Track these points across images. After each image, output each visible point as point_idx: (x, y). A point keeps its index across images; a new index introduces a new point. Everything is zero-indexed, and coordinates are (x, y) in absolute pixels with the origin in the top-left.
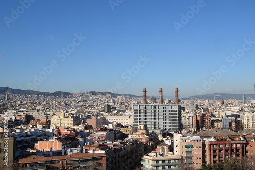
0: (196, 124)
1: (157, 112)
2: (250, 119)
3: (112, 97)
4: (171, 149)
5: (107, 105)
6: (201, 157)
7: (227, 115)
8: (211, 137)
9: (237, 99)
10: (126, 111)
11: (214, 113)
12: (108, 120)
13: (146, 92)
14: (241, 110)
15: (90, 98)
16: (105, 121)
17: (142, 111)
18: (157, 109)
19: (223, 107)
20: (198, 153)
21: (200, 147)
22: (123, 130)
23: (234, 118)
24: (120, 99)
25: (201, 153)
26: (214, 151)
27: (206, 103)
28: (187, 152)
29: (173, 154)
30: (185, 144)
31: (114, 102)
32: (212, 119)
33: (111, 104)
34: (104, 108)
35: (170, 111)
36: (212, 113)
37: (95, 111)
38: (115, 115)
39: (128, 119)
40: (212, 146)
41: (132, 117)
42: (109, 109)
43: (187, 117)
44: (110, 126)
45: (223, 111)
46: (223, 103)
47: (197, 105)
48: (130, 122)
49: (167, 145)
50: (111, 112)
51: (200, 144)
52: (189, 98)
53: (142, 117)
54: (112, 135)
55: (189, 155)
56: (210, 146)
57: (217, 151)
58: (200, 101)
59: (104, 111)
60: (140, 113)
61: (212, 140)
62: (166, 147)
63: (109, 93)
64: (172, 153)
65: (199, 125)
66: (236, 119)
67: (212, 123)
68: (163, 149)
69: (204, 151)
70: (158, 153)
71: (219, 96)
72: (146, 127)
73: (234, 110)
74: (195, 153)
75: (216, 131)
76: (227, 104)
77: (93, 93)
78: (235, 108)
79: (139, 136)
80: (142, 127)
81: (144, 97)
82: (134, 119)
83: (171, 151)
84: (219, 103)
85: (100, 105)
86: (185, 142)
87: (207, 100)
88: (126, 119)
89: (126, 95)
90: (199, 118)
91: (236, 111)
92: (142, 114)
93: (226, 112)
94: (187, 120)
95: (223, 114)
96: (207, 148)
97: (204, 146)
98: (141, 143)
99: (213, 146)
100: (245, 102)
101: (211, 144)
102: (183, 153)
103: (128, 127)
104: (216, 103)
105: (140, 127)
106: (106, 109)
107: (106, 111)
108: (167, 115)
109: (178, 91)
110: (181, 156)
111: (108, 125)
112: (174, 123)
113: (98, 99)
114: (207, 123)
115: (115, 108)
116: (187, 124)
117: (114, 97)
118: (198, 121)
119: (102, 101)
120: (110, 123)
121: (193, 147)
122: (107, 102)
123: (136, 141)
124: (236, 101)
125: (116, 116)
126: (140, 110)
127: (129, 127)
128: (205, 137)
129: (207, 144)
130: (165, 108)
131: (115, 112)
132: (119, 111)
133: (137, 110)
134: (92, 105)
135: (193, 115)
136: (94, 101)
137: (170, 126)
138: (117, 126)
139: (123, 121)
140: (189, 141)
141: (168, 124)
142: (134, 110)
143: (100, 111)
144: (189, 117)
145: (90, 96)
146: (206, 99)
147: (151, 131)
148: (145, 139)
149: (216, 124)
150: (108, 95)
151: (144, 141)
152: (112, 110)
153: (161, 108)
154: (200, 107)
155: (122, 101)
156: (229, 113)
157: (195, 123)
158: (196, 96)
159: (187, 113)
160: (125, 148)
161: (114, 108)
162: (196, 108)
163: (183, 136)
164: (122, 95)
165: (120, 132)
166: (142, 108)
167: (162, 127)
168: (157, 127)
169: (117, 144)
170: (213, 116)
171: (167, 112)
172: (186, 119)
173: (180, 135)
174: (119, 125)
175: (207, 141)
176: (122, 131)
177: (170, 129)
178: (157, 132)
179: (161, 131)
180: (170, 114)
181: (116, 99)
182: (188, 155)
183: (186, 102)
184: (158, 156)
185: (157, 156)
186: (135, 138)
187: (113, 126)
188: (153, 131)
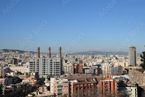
0: (73, 71)
1: (46, 63)
2: (106, 67)
3: (20, 53)
4: (49, 88)
5: (14, 59)
6: (68, 93)
7: (94, 64)
8: (75, 79)
9: (102, 55)
10: (26, 63)
12: (12, 70)
13: (39, 49)
14: (103, 61)
15: (3, 54)
16: (9, 71)
17: (36, 63)
18: (46, 61)
19: (93, 60)
20: (66, 91)
21: (67, 87)
23: (97, 67)
24: (26, 54)
25: (68, 90)
26: (77, 89)
27: (82, 57)
28: (59, 90)
29: (50, 92)
30: (57, 85)
31: (21, 57)
33: (18, 58)
35: (54, 62)
36: (85, 64)
37: (5, 63)
38: (19, 66)
39: (27, 68)
40: (75, 85)
42: (16, 62)
43: (68, 67)
44: (12, 74)
45: (91, 62)
46: (93, 57)
47: (77, 59)
48: (28, 71)
49: (46, 86)
50: (17, 64)
51: (67, 84)
52: (73, 54)
53: (36, 67)
55: (60, 92)
56: (74, 85)
57: (78, 89)
58: (79, 56)
59: (11, 63)
60: (34, 64)
61: (76, 81)
62: (45, 88)
64: (49, 91)
66: (99, 67)
68: (43, 89)
69: (70, 89)
70: (38, 92)
71: (92, 53)
72: (37, 74)
73: (99, 62)
74: (64, 91)
75: (79, 76)
76: (96, 58)
77: (6, 50)
78: (99, 60)
79: (30, 81)
80: (34, 74)
81: (38, 53)
82: (30, 68)
83: (48, 90)
84: (90, 57)
85: (10, 59)
86: (58, 83)
87: (84, 56)
88: (25, 69)
89: (30, 52)
90: (75, 67)
91: (100, 62)
92: (36, 65)
93: (93, 63)
94: (68, 69)
95: (91, 64)
96: (72, 87)
97: (70, 85)
98: (31, 85)
99: (76, 86)
100: (107, 56)
101: (75, 84)
102: (56, 91)
104: (88, 57)
105: (33, 74)
106: (13, 61)
107: (13, 63)
108: (53, 65)
109: (61, 49)
110: (55, 94)
111: (10, 73)
112: (57, 71)
113: (9, 54)
115: (21, 61)
116: (68, 71)
117: (21, 53)
118: (74, 69)
119: (12, 55)
121: (63, 87)
122: (16, 57)
123: (27, 84)
124: (101, 56)
126: (34, 62)
127: (25, 74)
128: (71, 80)
129: (72, 84)
130: (52, 60)
131: (20, 64)
132: (23, 63)
133: (32, 62)
134: (4, 59)
135: (72, 65)
136: (5, 56)
137: (54, 73)
138: (17, 74)
140: (61, 83)
141: (53, 71)
142: (30, 62)
143: (9, 63)
145: (3, 53)
146: (84, 55)
147: (41, 77)
148: (34, 83)
150: (17, 52)
151: (33, 84)
152: (18, 62)
153: (49, 61)
154: (78, 60)
155: (27, 56)
156: (95, 64)
158: (77, 53)
159: (68, 64)
160: (15, 90)
161: (20, 61)
162: (75, 60)
164: (27, 52)
166: (36, 61)
167: (49, 73)
168: (46, 73)
169: (10, 87)
171: (53, 63)
172: (67, 68)
174: (19, 73)
175: (72, 82)
176: (19, 77)
178: (45, 77)
179: (48, 76)
180: (55, 65)
181: (23, 55)
182: (59, 93)
183: (70, 56)
184: (38, 94)
185: (37, 94)
186: (27, 82)
187: (14, 74)
188: (43, 76)
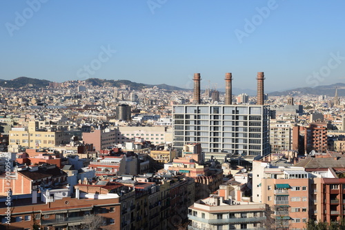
0: (296, 143)
1: (221, 119)
3: (131, 89)
4: (247, 191)
5: (123, 105)
6: (307, 207)
8: (326, 169)
10: (159, 117)
11: (335, 122)
12: (125, 136)
13: (199, 80)
15: (89, 91)
16: (118, 137)
17: (192, 118)
18: (221, 113)
20: (299, 200)
21: (304, 188)
22: (154, 155)
24: (148, 94)
25: (306, 200)
26: (333, 196)
27: (318, 103)
28: (279, 197)
29: (251, 201)
30: (274, 181)
31: (136, 100)
32: (330, 134)
33: (131, 104)
34: (117, 110)
35: (245, 118)
36: (330, 122)
37: (100, 117)
38: (138, 124)
39: (164, 132)
40: (328, 187)
41: (171, 130)
42: (127, 114)
43: (279, 130)
44: (129, 147)
47: (301, 107)
48: (168, 138)
49: (238, 184)
50: (130, 119)
51: (305, 182)
52: (285, 93)
53: (192, 129)
54: (133, 165)
55: (282, 203)
56: (324, 186)
57: (338, 197)
58: (306, 98)
59: (116, 117)
60: (187, 122)
61: (329, 174)
62: (237, 188)
63: (127, 82)
64: (248, 198)
65: (304, 146)
67: (330, 141)
68: (231, 191)
69: (312, 197)
70: (221, 199)
72: (198, 149)
74: (294, 200)
75: (338, 158)
77: (95, 82)
79: (185, 167)
80: (192, 148)
81: (196, 91)
82: (176, 133)
83: (246, 196)
85: (109, 105)
86: (275, 177)
87: (320, 98)
88: (161, 134)
89: (160, 87)
90: (303, 133)
92: (192, 124)
94: (280, 136)
96: (318, 191)
97: (312, 186)
98: (189, 179)
99: (331, 187)
101: (327, 184)
102: (271, 199)
103: (163, 148)
104: (338, 102)
105: (188, 148)
106: (120, 113)
107: (120, 118)
108: (241, 125)
109: (263, 79)
110: (267, 205)
111: (124, 145)
112: (254, 141)
113: (105, 93)
114: (320, 141)
115: (139, 111)
116: (280, 143)
117: (136, 89)
118: (301, 139)
119: (113, 98)
120: (128, 141)
121: (290, 188)
122: (123, 100)
123: (180, 175)
125: (140, 128)
126: (187, 116)
127: (166, 148)
128: (315, 169)
129: (318, 182)
130: (237, 112)
131: (139, 119)
132: (146, 118)
133: (182, 116)
134: (93, 106)
135: (292, 126)
136: (96, 98)
137: (245, 147)
138: (143, 147)
139: (155, 137)
140: (283, 176)
141: (241, 143)
142: (177, 116)
143: (109, 118)
144: (283, 130)
145: (89, 88)
146: (319, 94)
147: (207, 157)
148: (197, 172)
149: (337, 143)
150: (124, 87)
151: (194, 175)
152: (132, 115)
153: (229, 112)
154: (306, 111)
155: (153, 98)
157: (295, 141)
158: (298, 90)
159: (281, 122)
160: (157, 190)
161: (137, 112)
162: (297, 112)
163: (271, 167)
164: (152, 86)
165: (148, 158)
166: (191, 112)
167: (229, 148)
168: (220, 148)
169: (143, 180)
170: (332, 127)
171: (241, 119)
172: (278, 133)
173: (266, 164)
174: (146, 144)
175: (319, 177)
176: (151, 155)
177: (244, 153)
178: (220, 157)
179: (228, 156)
180: (245, 124)
181: (140, 94)
182: (280, 204)
183: (278, 100)
184: (222, 204)
185: (219, 204)
186: (177, 169)
187: (134, 146)
188: (212, 157)
